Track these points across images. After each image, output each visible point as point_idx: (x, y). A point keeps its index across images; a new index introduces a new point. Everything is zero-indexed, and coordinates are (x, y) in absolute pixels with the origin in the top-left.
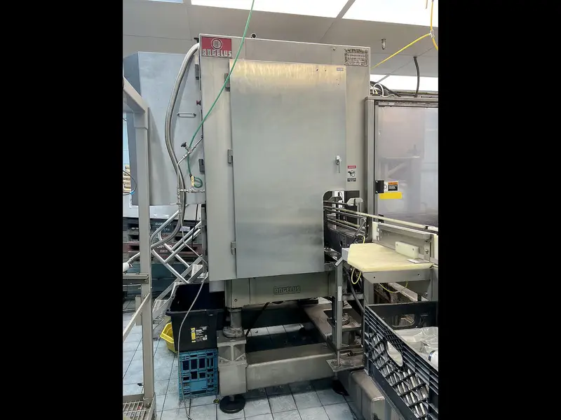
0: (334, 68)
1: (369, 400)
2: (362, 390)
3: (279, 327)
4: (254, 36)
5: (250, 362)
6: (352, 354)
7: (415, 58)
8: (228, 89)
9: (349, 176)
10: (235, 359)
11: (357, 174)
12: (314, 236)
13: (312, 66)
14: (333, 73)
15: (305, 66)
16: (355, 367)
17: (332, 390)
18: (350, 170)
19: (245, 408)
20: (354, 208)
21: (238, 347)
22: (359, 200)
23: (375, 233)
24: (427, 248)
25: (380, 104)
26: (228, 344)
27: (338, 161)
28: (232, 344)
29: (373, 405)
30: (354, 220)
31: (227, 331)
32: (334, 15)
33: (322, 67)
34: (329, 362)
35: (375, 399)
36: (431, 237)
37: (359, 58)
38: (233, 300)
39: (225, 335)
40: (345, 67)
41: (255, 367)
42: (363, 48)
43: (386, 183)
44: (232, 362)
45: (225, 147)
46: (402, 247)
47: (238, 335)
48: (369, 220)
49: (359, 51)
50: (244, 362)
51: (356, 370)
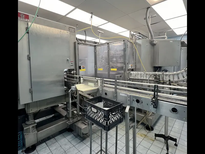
0: (66, 32)
1: (81, 129)
2: (78, 127)
3: (44, 117)
4: (38, 16)
5: (38, 131)
6: (74, 118)
7: (85, 31)
8: (28, 33)
9: (71, 64)
10: (32, 132)
11: (73, 64)
12: (61, 83)
13: (59, 30)
14: (65, 33)
15: (57, 30)
16: (75, 121)
17: (67, 132)
18: (71, 63)
19: (36, 149)
20: (74, 74)
21: (33, 127)
22: (75, 72)
23: (82, 81)
24: (97, 83)
25: (79, 44)
26: (29, 127)
27: (68, 60)
28: (31, 127)
29: (82, 130)
30: (74, 78)
31: (27, 123)
32: (64, 15)
33: (62, 31)
34: (67, 122)
35: (82, 128)
36: (98, 81)
37: (73, 30)
38: (30, 110)
39: (27, 124)
40: (69, 32)
41: (40, 132)
42: (74, 27)
43: (82, 67)
44: (31, 133)
45: (27, 54)
46: (90, 84)
47: (33, 123)
48: (80, 77)
49: (73, 28)
50: (36, 132)
51: (75, 122)
